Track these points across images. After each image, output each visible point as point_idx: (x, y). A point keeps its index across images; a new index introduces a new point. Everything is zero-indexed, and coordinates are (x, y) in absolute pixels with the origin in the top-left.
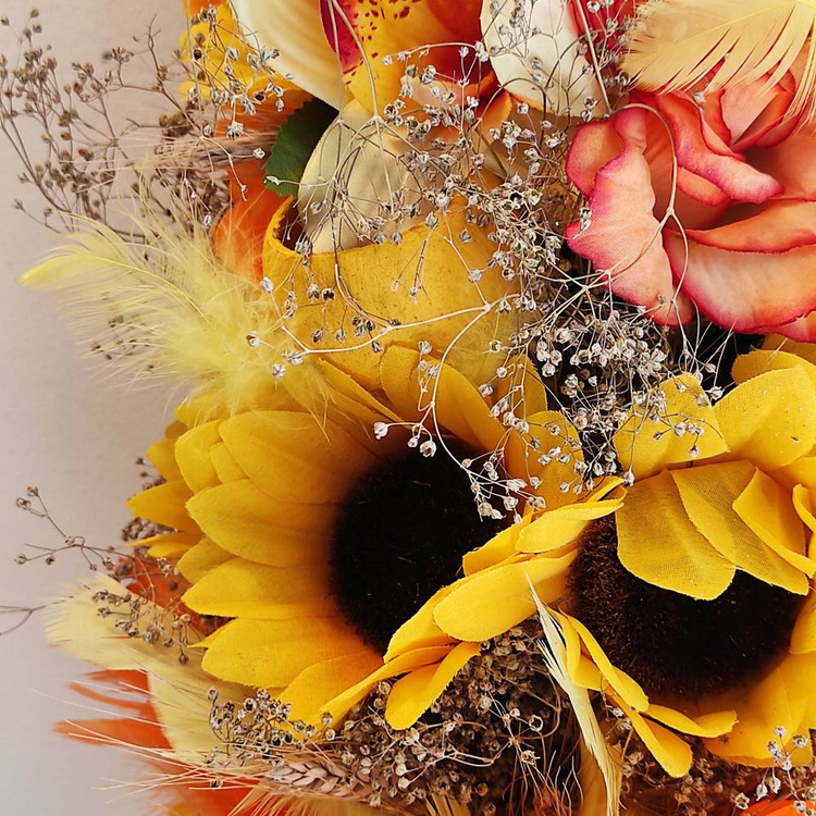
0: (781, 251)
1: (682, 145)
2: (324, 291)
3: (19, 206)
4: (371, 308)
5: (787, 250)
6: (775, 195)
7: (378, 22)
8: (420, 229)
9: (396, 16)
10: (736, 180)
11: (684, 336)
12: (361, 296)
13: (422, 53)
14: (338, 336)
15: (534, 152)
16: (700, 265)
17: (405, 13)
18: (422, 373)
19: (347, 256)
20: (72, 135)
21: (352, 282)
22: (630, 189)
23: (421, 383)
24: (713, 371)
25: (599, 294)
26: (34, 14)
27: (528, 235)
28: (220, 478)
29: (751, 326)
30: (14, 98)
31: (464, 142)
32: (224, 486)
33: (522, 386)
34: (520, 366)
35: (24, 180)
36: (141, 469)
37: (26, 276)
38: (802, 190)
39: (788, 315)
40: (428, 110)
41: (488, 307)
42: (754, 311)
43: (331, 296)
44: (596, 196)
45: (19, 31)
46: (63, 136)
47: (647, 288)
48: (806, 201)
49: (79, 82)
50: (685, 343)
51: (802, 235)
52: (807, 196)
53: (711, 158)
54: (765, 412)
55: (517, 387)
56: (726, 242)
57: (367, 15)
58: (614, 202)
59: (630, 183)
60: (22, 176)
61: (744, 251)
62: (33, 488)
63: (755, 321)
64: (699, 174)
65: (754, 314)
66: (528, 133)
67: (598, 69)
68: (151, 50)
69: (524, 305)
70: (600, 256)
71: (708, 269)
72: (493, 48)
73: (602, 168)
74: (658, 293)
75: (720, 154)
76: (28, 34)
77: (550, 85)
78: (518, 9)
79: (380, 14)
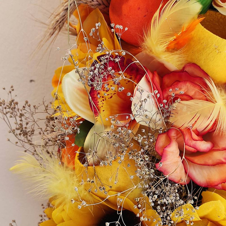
0: (214, 165)
1: (186, 139)
2: (91, 181)
3: (9, 140)
4: (104, 182)
5: (215, 165)
6: (211, 149)
7: (104, 102)
8: (117, 160)
9: (109, 98)
10: (201, 147)
11: (188, 191)
12: (101, 178)
13: (116, 116)
14: (95, 191)
15: (147, 142)
16: (192, 168)
17: (111, 97)
18: (118, 201)
19: (97, 168)
20: (23, 120)
21: (99, 175)
22: (172, 152)
23: (118, 205)
24: (196, 199)
25: (165, 181)
26: (12, 87)
27: (145, 170)
28: (64, 220)
29: (206, 185)
30: (7, 109)
31: (128, 140)
32: (66, 222)
33: (145, 208)
34: (145, 201)
35: (10, 132)
36: (43, 207)
37: (11, 169)
38: (219, 147)
39: (216, 184)
40: (118, 131)
41: (135, 187)
42: (207, 181)
43: (93, 182)
44: (163, 156)
45: (8, 92)
46: (20, 120)
47: (178, 177)
48: (220, 150)
49: (24, 106)
50: (188, 192)
51: (219, 161)
52: (220, 149)
53: (194, 142)
54: (210, 210)
55: (144, 209)
56: (199, 162)
57: (101, 101)
58: (168, 157)
59: (173, 150)
60: (9, 131)
61: (204, 165)
62: (14, 220)
63: (207, 184)
64: (191, 147)
65: (207, 182)
66: (145, 137)
67: (163, 119)
68: (44, 104)
69: (145, 187)
70: (165, 171)
71: (194, 169)
72: (135, 115)
73: (165, 148)
74: (181, 178)
75: (196, 141)
76: (10, 92)
77: (150, 122)
78: (141, 105)
79: (105, 100)
